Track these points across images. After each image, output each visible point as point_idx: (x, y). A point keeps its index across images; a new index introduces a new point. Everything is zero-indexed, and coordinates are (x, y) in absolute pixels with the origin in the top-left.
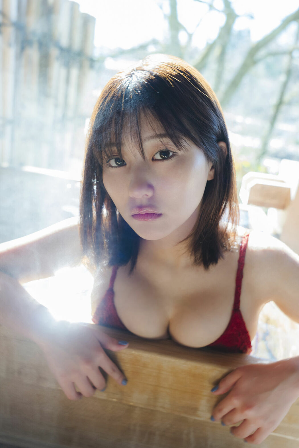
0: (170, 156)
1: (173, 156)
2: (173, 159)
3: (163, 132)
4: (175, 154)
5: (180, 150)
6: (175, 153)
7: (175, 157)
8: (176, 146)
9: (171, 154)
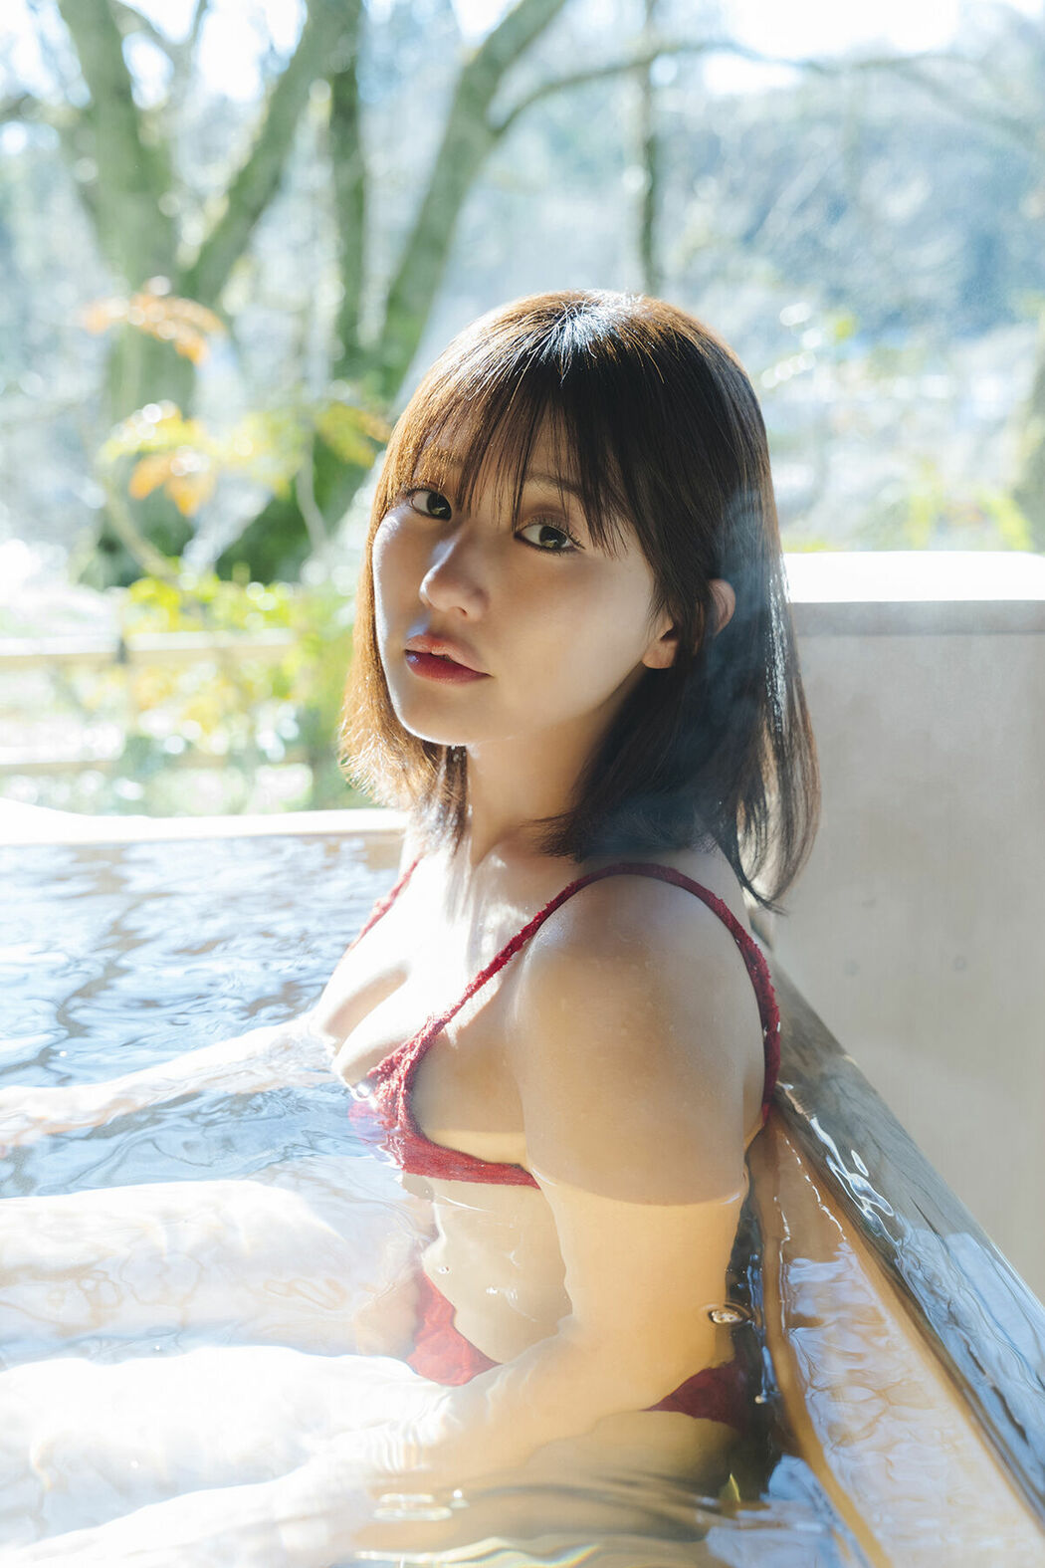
0: (564, 546)
1: (571, 549)
2: (565, 555)
3: (573, 478)
4: (575, 546)
5: (595, 545)
6: (577, 544)
7: (571, 555)
8: (591, 529)
9: (568, 543)
